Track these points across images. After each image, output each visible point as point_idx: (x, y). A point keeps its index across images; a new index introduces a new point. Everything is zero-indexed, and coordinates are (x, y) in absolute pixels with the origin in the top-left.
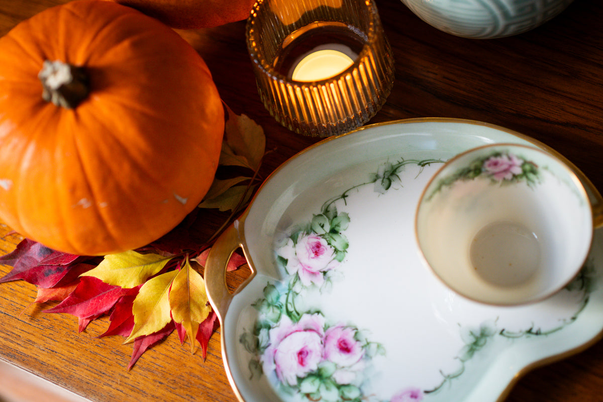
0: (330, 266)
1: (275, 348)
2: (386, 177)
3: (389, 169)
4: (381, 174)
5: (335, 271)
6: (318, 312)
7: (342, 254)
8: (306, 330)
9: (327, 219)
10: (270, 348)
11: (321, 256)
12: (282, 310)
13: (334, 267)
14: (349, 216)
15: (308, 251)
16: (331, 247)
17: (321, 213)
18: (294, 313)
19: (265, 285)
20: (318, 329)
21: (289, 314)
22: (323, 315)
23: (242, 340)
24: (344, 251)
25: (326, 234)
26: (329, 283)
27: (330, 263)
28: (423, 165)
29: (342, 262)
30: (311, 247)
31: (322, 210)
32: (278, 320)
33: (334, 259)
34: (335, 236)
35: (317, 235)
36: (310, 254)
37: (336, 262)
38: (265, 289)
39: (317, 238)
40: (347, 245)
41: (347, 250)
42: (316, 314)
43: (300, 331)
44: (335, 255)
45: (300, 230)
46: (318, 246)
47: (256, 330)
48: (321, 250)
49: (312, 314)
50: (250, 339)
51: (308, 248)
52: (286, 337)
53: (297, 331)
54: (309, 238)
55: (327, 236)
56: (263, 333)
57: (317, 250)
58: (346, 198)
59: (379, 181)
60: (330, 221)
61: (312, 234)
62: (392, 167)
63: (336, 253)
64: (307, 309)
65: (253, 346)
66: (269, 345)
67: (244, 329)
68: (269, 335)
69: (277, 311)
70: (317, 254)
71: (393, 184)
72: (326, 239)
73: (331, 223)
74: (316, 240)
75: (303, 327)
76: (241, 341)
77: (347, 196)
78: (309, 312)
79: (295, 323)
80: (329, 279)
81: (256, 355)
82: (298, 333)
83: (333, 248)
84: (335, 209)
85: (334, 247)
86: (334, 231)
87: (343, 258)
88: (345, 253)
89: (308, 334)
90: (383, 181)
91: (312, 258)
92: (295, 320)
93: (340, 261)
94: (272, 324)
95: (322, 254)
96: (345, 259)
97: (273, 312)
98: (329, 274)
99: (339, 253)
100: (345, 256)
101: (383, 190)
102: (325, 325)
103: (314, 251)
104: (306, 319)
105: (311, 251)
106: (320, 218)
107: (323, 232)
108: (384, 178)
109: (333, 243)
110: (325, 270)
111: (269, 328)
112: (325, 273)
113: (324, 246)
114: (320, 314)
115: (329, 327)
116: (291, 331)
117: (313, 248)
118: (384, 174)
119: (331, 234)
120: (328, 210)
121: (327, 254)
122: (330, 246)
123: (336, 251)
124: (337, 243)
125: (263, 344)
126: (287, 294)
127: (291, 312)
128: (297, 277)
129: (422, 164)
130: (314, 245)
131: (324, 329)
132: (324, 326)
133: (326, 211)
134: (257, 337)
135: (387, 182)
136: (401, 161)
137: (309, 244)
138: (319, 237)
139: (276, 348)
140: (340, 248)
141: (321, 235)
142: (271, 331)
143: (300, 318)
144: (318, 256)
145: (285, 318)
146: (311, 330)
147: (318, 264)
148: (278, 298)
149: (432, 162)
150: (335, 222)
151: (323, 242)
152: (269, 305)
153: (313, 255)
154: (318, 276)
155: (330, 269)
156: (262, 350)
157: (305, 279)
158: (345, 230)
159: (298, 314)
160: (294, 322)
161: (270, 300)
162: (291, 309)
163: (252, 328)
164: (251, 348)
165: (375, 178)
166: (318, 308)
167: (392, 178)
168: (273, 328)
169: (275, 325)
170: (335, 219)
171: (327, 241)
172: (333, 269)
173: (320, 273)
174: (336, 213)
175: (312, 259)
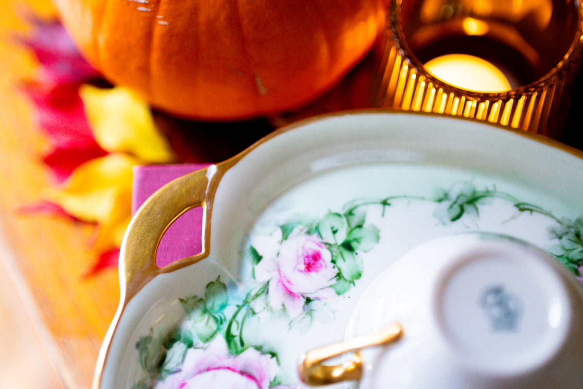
0: (320, 294)
1: (184, 380)
2: (460, 202)
3: (469, 193)
4: (453, 195)
5: (325, 304)
6: (273, 355)
7: (346, 285)
8: (242, 373)
9: (346, 225)
10: (177, 376)
11: (313, 274)
12: (221, 326)
13: (326, 298)
14: (381, 235)
15: (298, 257)
16: (334, 267)
17: (342, 212)
18: (237, 339)
19: (213, 278)
20: (262, 380)
21: (229, 337)
22: (278, 361)
23: (141, 345)
24: (350, 282)
25: (335, 245)
26: (308, 318)
27: (322, 289)
28: (522, 210)
29: (341, 297)
30: (305, 254)
31: (344, 208)
32: (208, 339)
33: (331, 286)
34: (346, 254)
35: (320, 240)
36: (298, 264)
37: (332, 291)
38: (210, 285)
39: (320, 246)
40: (359, 275)
41: (356, 281)
42: (270, 356)
43: (233, 370)
44: (334, 282)
45: (300, 223)
46: (316, 257)
47: (170, 340)
48: (317, 264)
49: (263, 353)
50: (153, 349)
51: (300, 253)
52: (208, 370)
53: (229, 368)
54: (307, 240)
55: (334, 249)
56: (178, 348)
57: (312, 262)
58: (387, 207)
59: (446, 204)
60: (349, 230)
61: (315, 237)
62: (474, 192)
63: (338, 280)
64: (259, 342)
65: (153, 362)
66: (179, 371)
67: (152, 330)
68: (184, 355)
69: (213, 326)
70: (309, 267)
71: (465, 218)
72: (332, 252)
73: (350, 233)
74: (316, 248)
75: (240, 367)
76: (138, 345)
77: (389, 204)
78: (259, 348)
79: (232, 355)
80: (310, 312)
81: (152, 378)
82: (229, 372)
83: (336, 271)
84: (364, 216)
85: (339, 269)
86: (348, 246)
87: (345, 291)
88: (352, 285)
89: (244, 380)
90: (451, 207)
91: (299, 270)
92: (234, 351)
93: (339, 293)
94: (196, 341)
95: (316, 271)
96: (347, 294)
97: (207, 324)
98: (314, 304)
99: (342, 281)
100: (349, 288)
101: (447, 219)
102: (275, 379)
103: (307, 262)
104: (250, 356)
105: (302, 260)
106: (337, 218)
107: (332, 241)
108: (455, 202)
109: (340, 263)
110: (311, 297)
111: (190, 345)
112: (308, 300)
113: (324, 262)
114: (274, 359)
115: (279, 384)
116: (220, 364)
117: (308, 257)
118: (458, 198)
119: (342, 249)
120: (354, 212)
121: (324, 274)
122: (332, 265)
123: (339, 275)
124: (347, 264)
125: (170, 365)
126: (239, 308)
127: (233, 336)
128: (265, 289)
129: (521, 207)
130: (310, 253)
131: (271, 383)
132: (272, 380)
133: (350, 213)
134: (165, 350)
135: (456, 210)
136: (491, 188)
137: (304, 248)
138: (323, 245)
139: (186, 381)
140: (346, 274)
141: (326, 244)
142: (191, 350)
143: (242, 351)
144: (309, 270)
145: (220, 341)
146: (250, 377)
147: (304, 283)
148: (223, 306)
149: (536, 211)
150: (357, 233)
151: (326, 255)
152: (205, 311)
153: (302, 267)
154: (297, 300)
155: (318, 299)
156: (164, 374)
157: (276, 296)
158: (365, 251)
159: (242, 344)
160: (231, 353)
161: (209, 305)
162: (235, 331)
163: (164, 334)
164: (148, 364)
165: (441, 195)
166: (276, 349)
167: (468, 208)
168: (196, 348)
169: (201, 344)
170: (358, 230)
171: (332, 256)
172: (324, 301)
173: (301, 298)
174: (363, 221)
175: (298, 272)
